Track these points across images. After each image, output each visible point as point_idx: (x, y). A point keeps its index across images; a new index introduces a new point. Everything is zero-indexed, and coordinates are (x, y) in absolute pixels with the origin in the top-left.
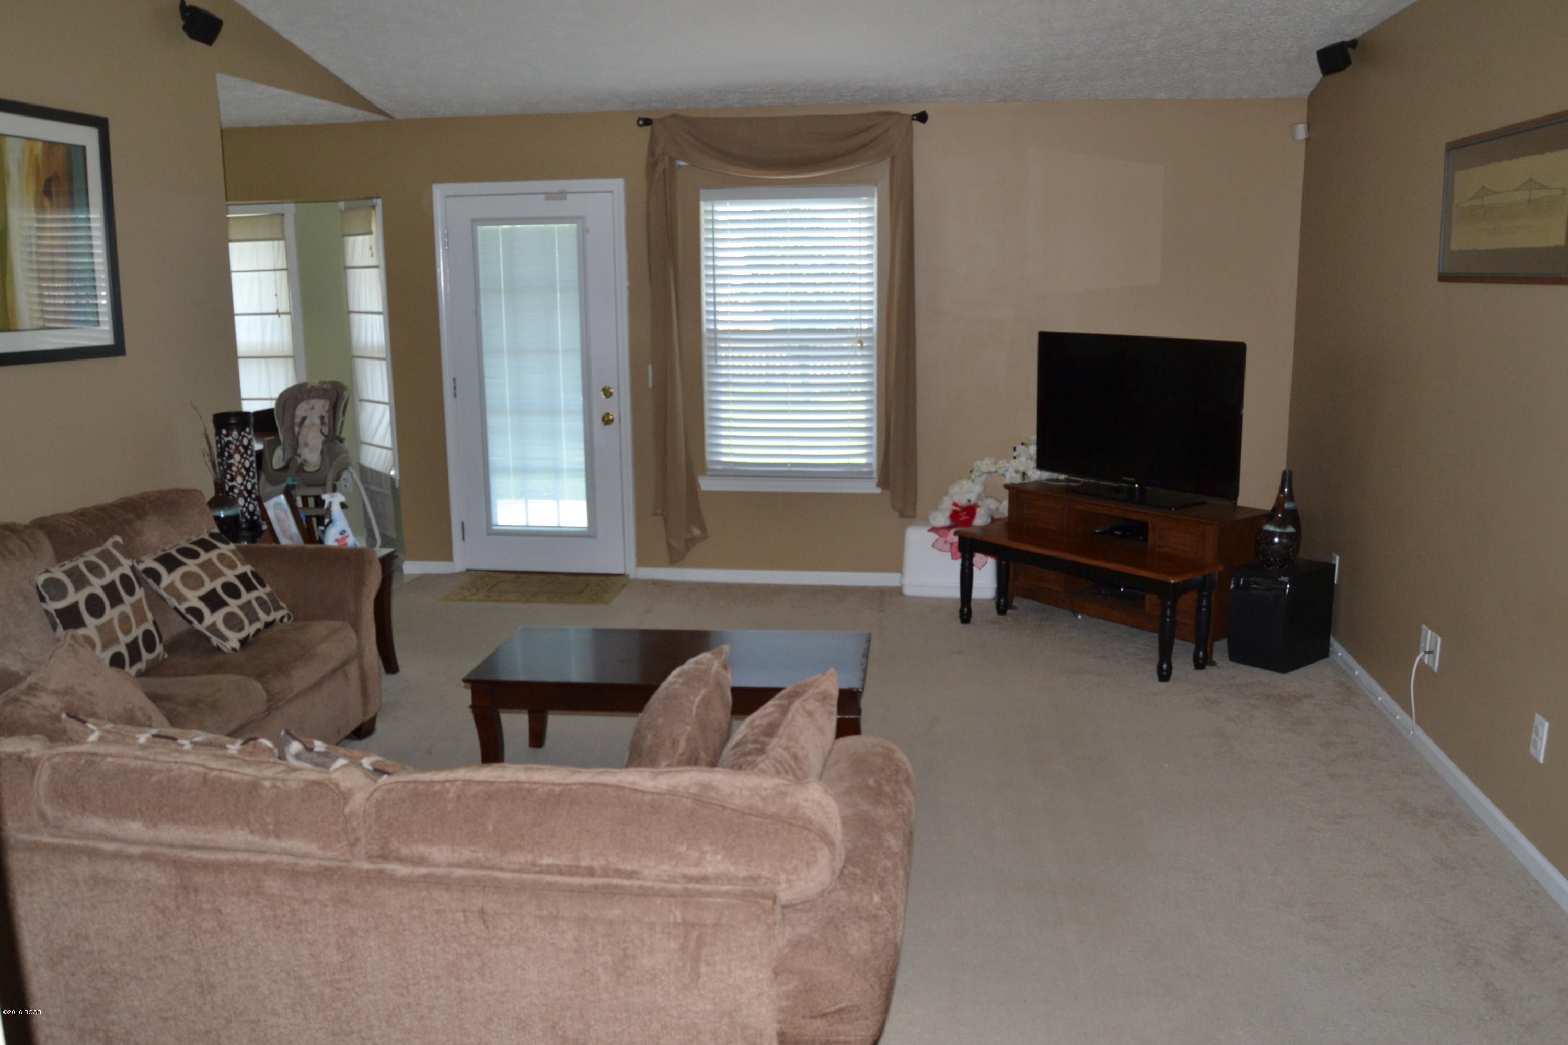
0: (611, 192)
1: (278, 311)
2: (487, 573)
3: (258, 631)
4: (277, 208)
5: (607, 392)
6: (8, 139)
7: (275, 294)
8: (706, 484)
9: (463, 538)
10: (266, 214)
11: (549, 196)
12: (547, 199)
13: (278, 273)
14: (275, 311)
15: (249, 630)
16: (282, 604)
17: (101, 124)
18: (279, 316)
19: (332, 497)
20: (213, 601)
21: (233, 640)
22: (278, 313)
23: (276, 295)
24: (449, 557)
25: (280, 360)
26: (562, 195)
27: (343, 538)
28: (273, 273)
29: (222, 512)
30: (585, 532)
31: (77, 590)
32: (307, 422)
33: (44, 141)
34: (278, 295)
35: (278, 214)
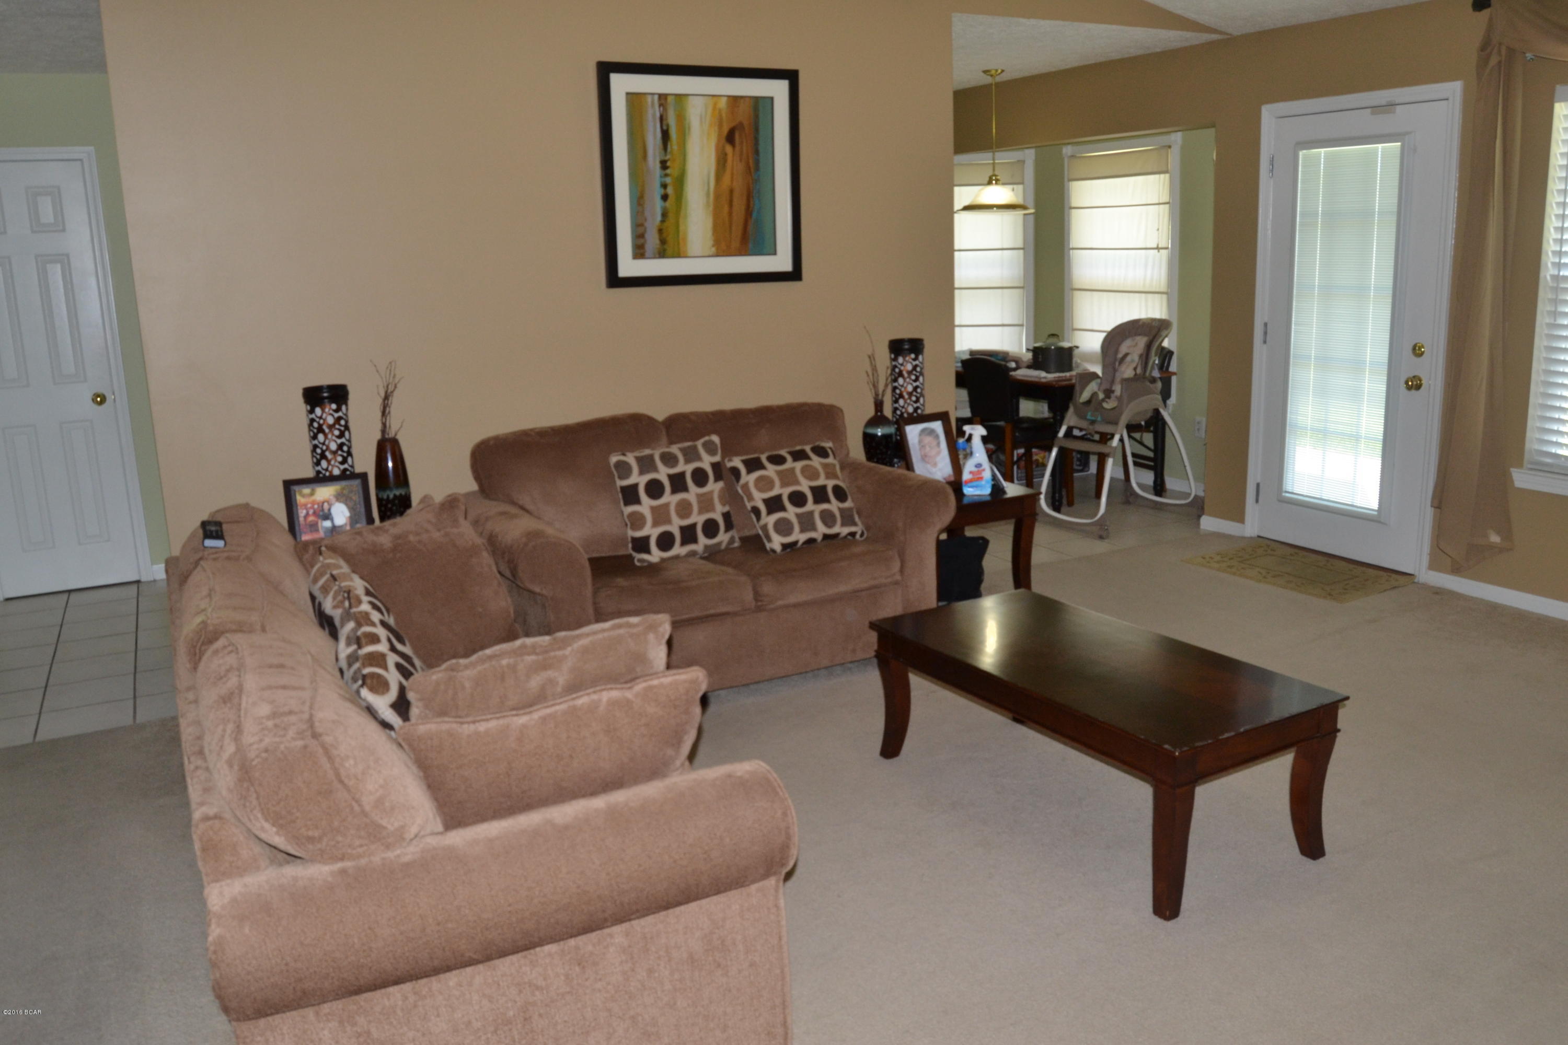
0: (1447, 99)
1: (1158, 245)
2: (1269, 542)
3: (811, 541)
4: (1164, 140)
5: (1417, 351)
6: (691, 98)
7: (1157, 228)
8: (1521, 479)
9: (1257, 501)
10: (1157, 147)
11: (1376, 109)
12: (1372, 113)
13: (1162, 206)
14: (1155, 246)
15: (798, 536)
16: (857, 519)
17: (792, 76)
18: (1159, 251)
19: (973, 429)
20: (774, 505)
21: (776, 542)
22: (1158, 248)
23: (1158, 230)
24: (1240, 518)
25: (1156, 295)
26: (1390, 106)
27: (978, 471)
28: (1157, 206)
29: (879, 430)
30: (1373, 515)
31: (642, 473)
32: (1129, 358)
33: (729, 97)
34: (1160, 230)
35: (1166, 146)
